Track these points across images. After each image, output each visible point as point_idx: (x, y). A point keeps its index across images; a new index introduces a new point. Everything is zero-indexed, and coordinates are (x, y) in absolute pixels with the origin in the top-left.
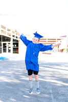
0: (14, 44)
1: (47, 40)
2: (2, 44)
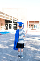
0: (15, 24)
1: (34, 22)
2: (8, 25)
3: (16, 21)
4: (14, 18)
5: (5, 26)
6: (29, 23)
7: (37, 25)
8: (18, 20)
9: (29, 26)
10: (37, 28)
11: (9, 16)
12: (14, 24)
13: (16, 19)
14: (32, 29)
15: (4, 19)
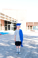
1: (33, 23)
3: (15, 22)
4: (13, 19)
5: (4, 27)
6: (28, 24)
7: (36, 26)
8: (17, 21)
9: (28, 27)
10: (36, 29)
11: (9, 17)
12: (13, 25)
13: (15, 20)
14: (31, 30)
15: (4, 20)
